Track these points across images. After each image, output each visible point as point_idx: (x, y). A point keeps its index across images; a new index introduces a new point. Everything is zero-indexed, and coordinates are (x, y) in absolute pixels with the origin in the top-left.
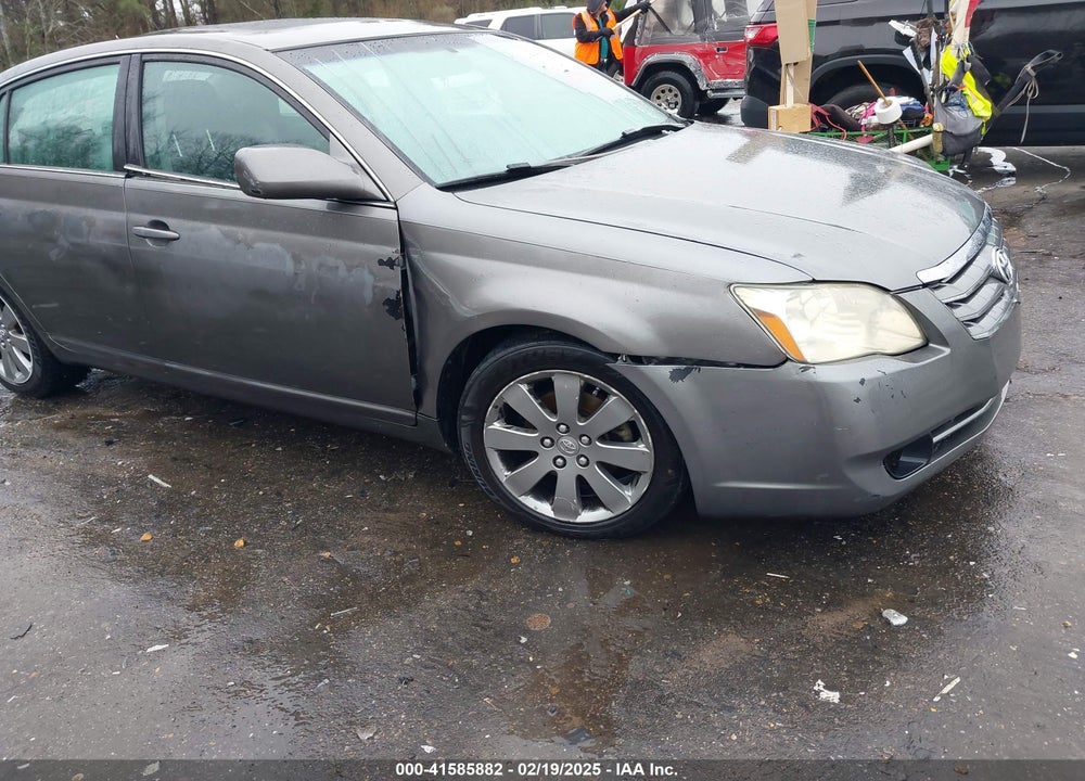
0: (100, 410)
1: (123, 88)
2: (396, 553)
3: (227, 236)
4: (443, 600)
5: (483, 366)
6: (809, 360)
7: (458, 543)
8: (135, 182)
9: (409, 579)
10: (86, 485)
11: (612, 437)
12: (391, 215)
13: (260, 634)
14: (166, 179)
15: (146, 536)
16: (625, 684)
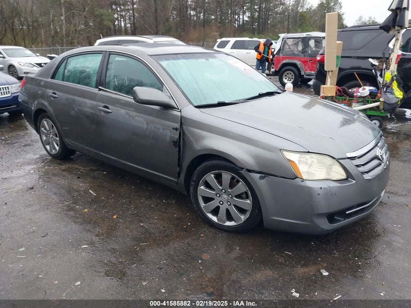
0: (77, 166)
1: (102, 62)
2: (164, 227)
3: (127, 113)
4: (176, 245)
5: (201, 166)
6: (304, 178)
7: (185, 227)
8: (101, 92)
9: (167, 236)
10: (70, 191)
11: (239, 196)
12: (179, 114)
13: (117, 247)
14: (111, 92)
15: (86, 210)
16: (230, 281)
